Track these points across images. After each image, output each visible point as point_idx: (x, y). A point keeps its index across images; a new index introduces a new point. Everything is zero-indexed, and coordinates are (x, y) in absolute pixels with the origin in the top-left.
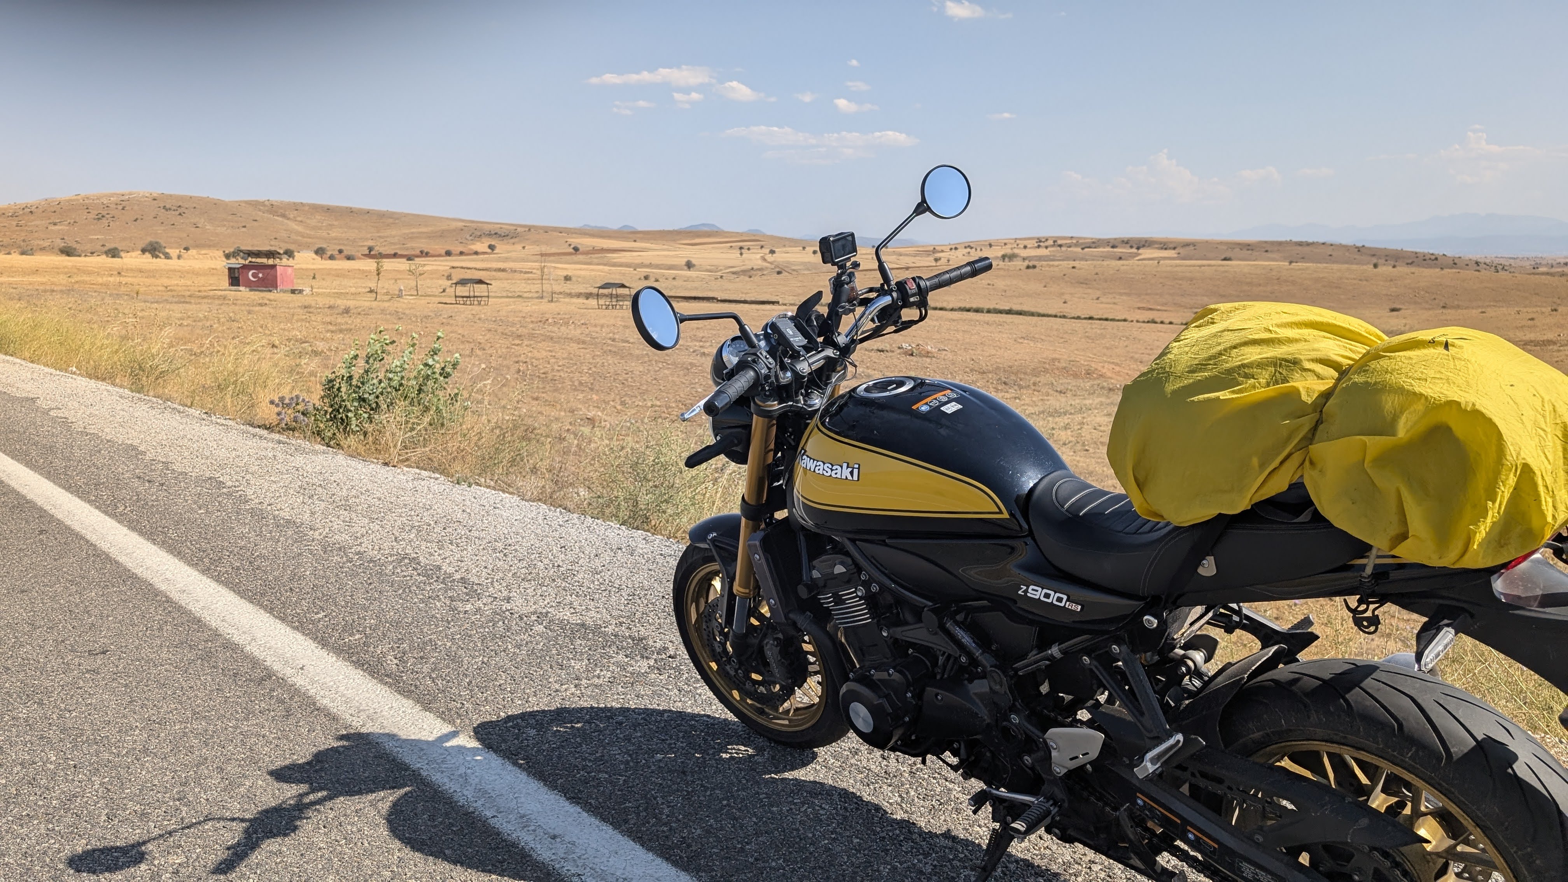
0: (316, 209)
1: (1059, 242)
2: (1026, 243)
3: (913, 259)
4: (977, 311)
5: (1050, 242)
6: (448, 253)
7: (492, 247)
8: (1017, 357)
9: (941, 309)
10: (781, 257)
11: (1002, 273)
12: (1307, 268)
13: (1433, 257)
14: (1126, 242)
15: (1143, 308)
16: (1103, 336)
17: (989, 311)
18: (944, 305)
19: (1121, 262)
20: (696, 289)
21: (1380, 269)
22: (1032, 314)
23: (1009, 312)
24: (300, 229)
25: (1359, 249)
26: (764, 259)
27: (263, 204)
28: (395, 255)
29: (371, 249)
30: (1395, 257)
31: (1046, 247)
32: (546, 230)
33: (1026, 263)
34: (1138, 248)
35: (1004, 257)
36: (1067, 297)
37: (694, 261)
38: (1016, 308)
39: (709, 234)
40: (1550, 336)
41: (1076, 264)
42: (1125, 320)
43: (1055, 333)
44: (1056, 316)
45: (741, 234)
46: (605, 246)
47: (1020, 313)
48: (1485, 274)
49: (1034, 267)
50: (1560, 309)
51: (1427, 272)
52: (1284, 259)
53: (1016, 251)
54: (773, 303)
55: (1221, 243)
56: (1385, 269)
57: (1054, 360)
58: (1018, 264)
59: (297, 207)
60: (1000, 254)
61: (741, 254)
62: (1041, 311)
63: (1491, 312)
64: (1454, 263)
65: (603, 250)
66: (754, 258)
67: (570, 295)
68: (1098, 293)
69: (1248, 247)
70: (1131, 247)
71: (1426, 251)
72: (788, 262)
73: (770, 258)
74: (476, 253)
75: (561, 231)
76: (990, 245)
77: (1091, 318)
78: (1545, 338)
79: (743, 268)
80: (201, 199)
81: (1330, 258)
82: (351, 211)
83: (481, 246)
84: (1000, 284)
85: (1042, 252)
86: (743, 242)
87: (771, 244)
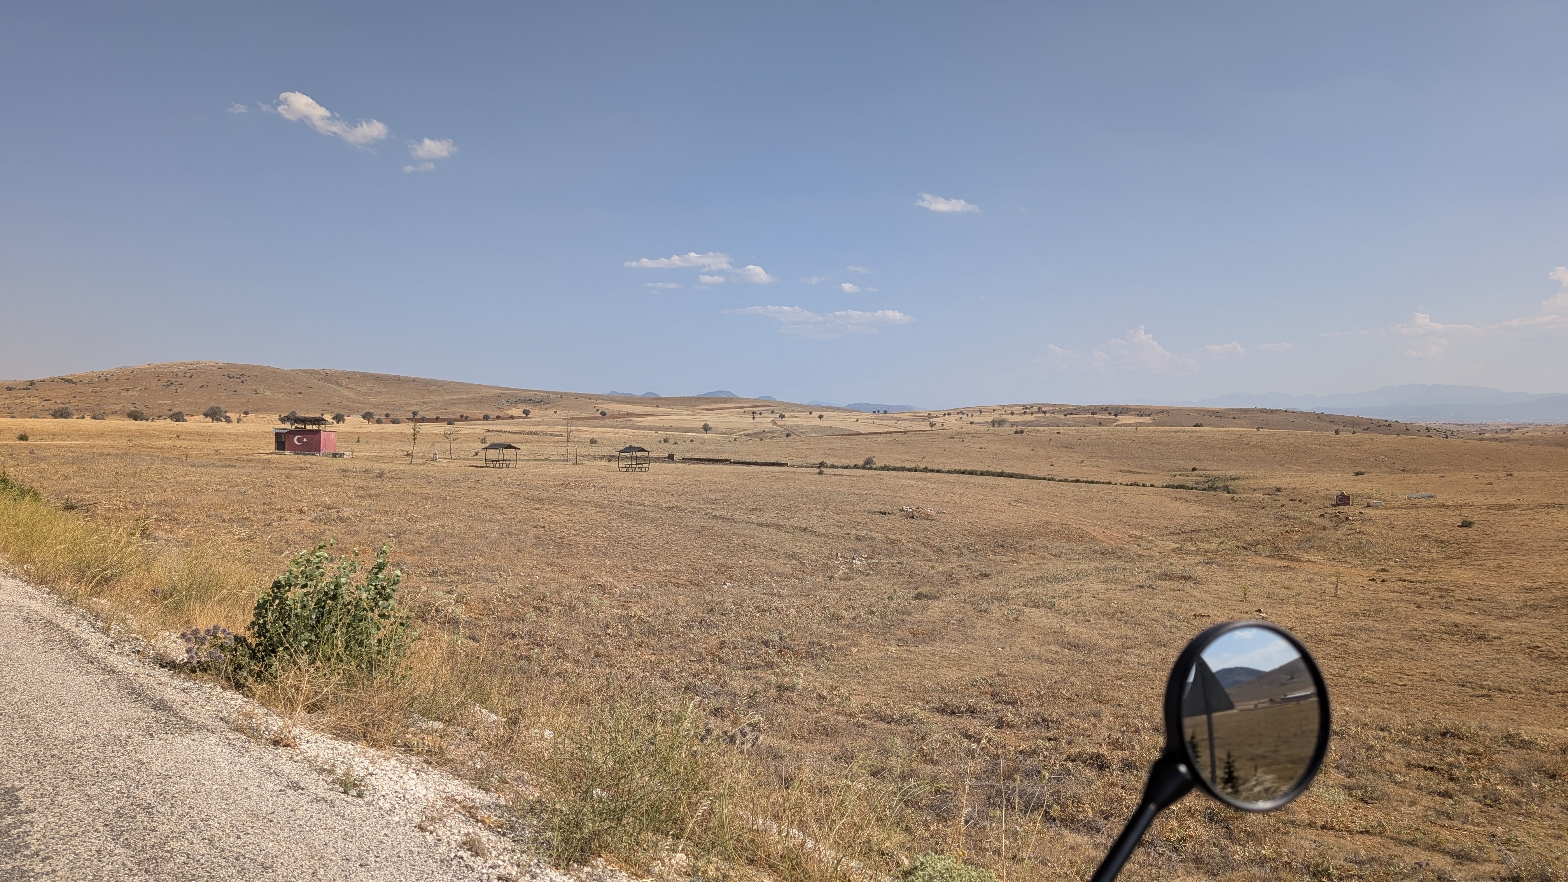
0: (366, 377)
1: (1044, 409)
2: (1013, 409)
3: (910, 424)
4: (971, 473)
5: (1035, 409)
6: (486, 418)
7: (526, 412)
8: (1013, 520)
9: (938, 471)
10: (790, 420)
11: (993, 437)
12: (1274, 434)
13: (1387, 424)
14: (1105, 409)
15: (1125, 471)
17: (982, 474)
18: (941, 467)
19: (1102, 428)
20: (712, 451)
21: (1342, 435)
22: (1022, 477)
23: (1001, 475)
24: (351, 395)
25: (1319, 417)
26: (774, 423)
27: (318, 372)
28: (437, 420)
29: (415, 413)
30: (1353, 424)
31: (1032, 414)
32: (577, 396)
33: (1014, 429)
34: (1116, 415)
35: (993, 423)
36: (1053, 460)
37: (711, 425)
38: (1008, 470)
39: (724, 400)
40: (1510, 500)
41: (1060, 429)
42: (1109, 483)
43: (1046, 496)
44: (1045, 479)
45: (754, 400)
46: (630, 411)
47: (1011, 476)
48: (1438, 439)
49: (1022, 432)
50: (1515, 474)
51: (1385, 438)
52: (1251, 425)
53: (1004, 417)
54: (782, 465)
55: (1193, 410)
56: (1346, 435)
57: (1047, 523)
58: (1006, 428)
59: (349, 375)
60: (990, 420)
61: (754, 418)
62: (1031, 474)
64: (1407, 430)
65: (628, 415)
66: (765, 422)
67: (594, 458)
68: (1082, 457)
69: (1217, 413)
70: (1110, 414)
71: (1380, 418)
72: (797, 426)
73: (780, 421)
74: (512, 417)
75: (589, 397)
76: (981, 412)
77: (1077, 481)
78: (1506, 502)
79: (755, 431)
80: (262, 368)
81: (1294, 425)
82: (398, 380)
83: (516, 411)
84: (992, 448)
85: (1028, 418)
86: (755, 407)
87: (781, 409)
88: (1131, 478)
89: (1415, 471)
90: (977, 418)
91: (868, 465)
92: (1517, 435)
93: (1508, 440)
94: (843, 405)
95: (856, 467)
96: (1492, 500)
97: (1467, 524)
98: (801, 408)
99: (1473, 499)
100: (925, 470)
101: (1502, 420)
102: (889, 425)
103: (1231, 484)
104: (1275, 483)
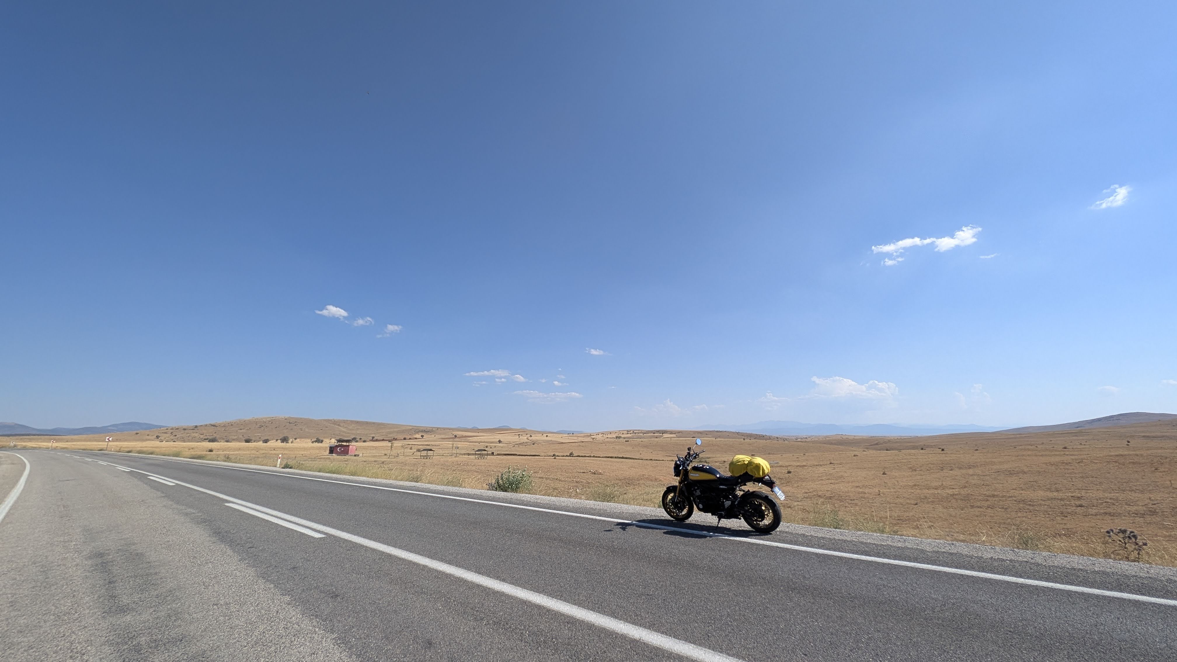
0: (352, 422)
1: (635, 432)
2: (623, 432)
3: (583, 438)
4: (611, 457)
5: (632, 432)
7: (422, 436)
10: (534, 438)
11: (617, 443)
12: (722, 440)
14: (658, 432)
15: (668, 456)
16: (657, 466)
18: (599, 455)
19: (658, 439)
20: (502, 450)
21: (746, 440)
22: (631, 459)
23: (623, 458)
25: (738, 433)
26: (528, 439)
27: (331, 420)
28: (383, 440)
29: (373, 438)
30: (750, 436)
31: (630, 434)
32: (444, 429)
33: (625, 440)
34: (662, 434)
35: (617, 437)
36: (641, 452)
37: (502, 440)
38: (625, 456)
39: (507, 430)
40: (804, 464)
41: (642, 440)
42: (663, 460)
43: (641, 465)
44: (639, 459)
45: (519, 429)
46: (467, 435)
47: (626, 458)
48: (781, 442)
49: (628, 441)
50: (806, 454)
51: (761, 441)
52: (713, 437)
53: (620, 435)
54: (536, 456)
55: (691, 431)
56: (747, 441)
58: (622, 439)
59: (345, 422)
60: (614, 436)
61: (519, 437)
62: (634, 457)
63: (784, 456)
64: (770, 438)
65: (466, 437)
66: (524, 438)
68: (652, 451)
69: (700, 433)
70: (660, 433)
71: (759, 434)
72: (537, 440)
73: (530, 438)
74: (416, 438)
75: (450, 429)
76: (611, 433)
77: (651, 460)
78: (802, 464)
79: (520, 442)
80: (304, 419)
81: (728, 437)
82: (367, 423)
83: (418, 436)
84: (617, 447)
85: (629, 435)
86: (520, 432)
87: (531, 433)
89: (774, 454)
90: (609, 436)
91: (571, 455)
92: (809, 440)
93: (806, 442)
94: (555, 431)
95: (567, 456)
96: (798, 464)
97: (789, 472)
98: (539, 432)
99: (792, 463)
100: (594, 456)
101: (804, 434)
102: (574, 439)
103: (707, 460)
104: (723, 459)
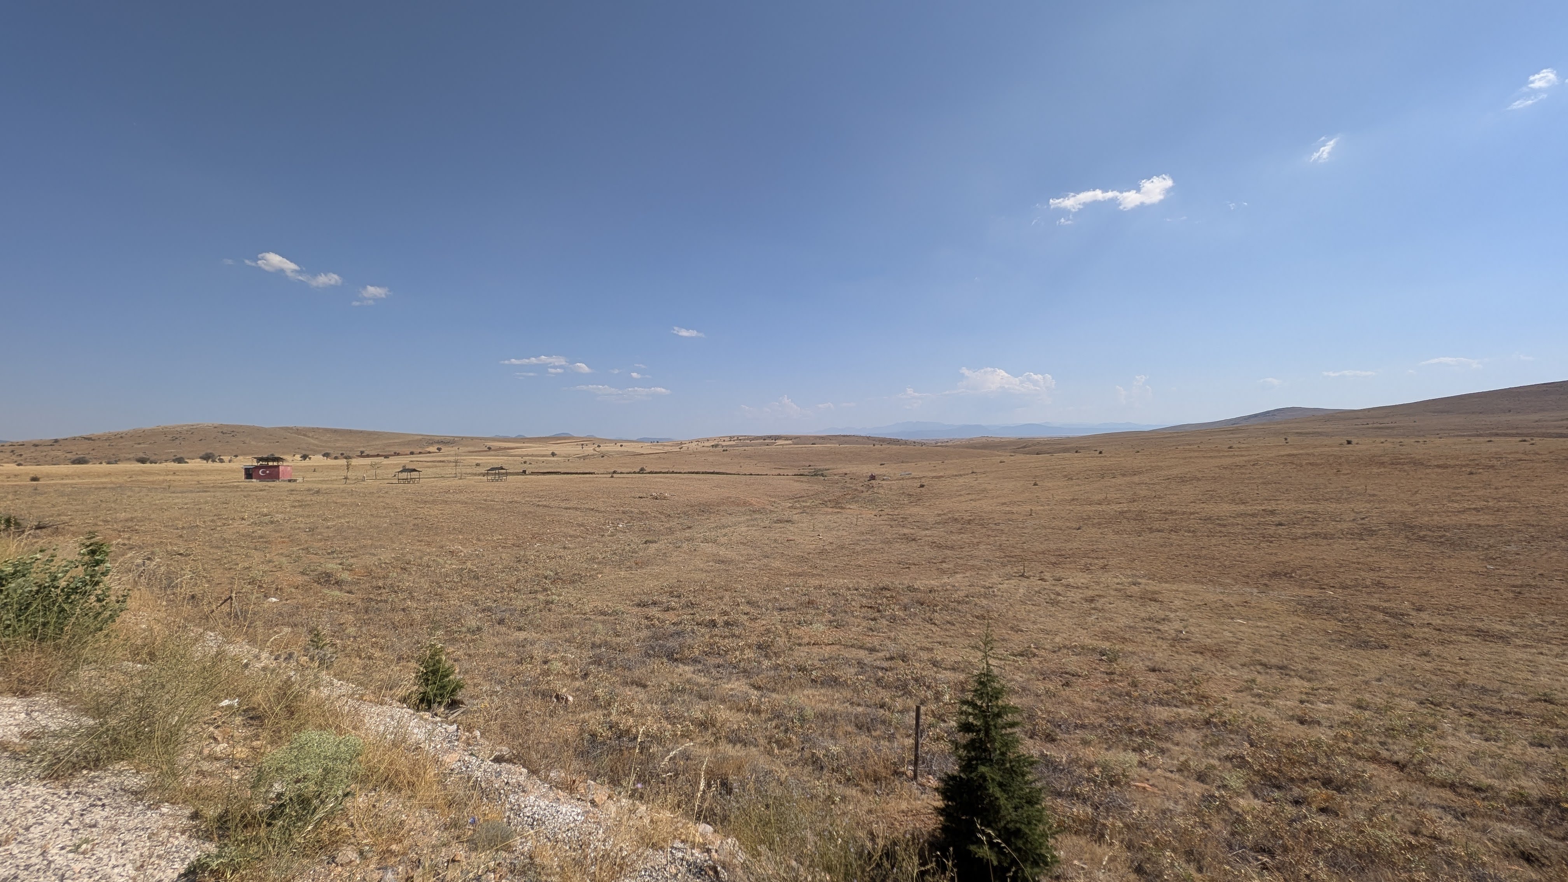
1: (740, 438)
3: (670, 448)
4: (697, 473)
5: (736, 438)
6: (412, 453)
7: (439, 449)
9: (679, 473)
10: (603, 448)
11: (713, 454)
12: (847, 447)
14: (770, 437)
15: (774, 468)
17: (703, 473)
18: (682, 471)
19: (767, 447)
20: (555, 467)
21: (876, 446)
22: (723, 474)
23: (712, 473)
24: (316, 442)
25: (867, 438)
27: (291, 429)
28: (378, 455)
29: (362, 452)
31: (733, 441)
32: (472, 439)
33: (724, 448)
34: (775, 440)
35: (714, 446)
36: (741, 464)
37: (556, 452)
38: (716, 471)
39: (565, 438)
41: (745, 448)
42: (766, 475)
43: (736, 482)
44: (734, 474)
45: (584, 438)
46: (508, 446)
47: (717, 473)
48: (918, 447)
49: (728, 450)
50: (946, 462)
51: (895, 447)
52: (837, 443)
53: (719, 443)
54: (592, 473)
55: (811, 436)
56: (878, 446)
58: (720, 449)
59: (313, 430)
60: (712, 444)
61: (583, 448)
62: (728, 472)
64: (905, 443)
65: (506, 448)
66: (589, 450)
67: (475, 475)
68: (755, 462)
69: (822, 438)
70: (772, 440)
71: (894, 438)
72: (607, 451)
73: (598, 449)
74: (429, 452)
75: (481, 439)
76: (707, 440)
77: (751, 474)
78: (940, 475)
79: (582, 455)
81: (856, 442)
82: (351, 431)
83: (433, 449)
84: (711, 459)
85: (731, 443)
86: (583, 442)
87: (599, 442)
88: (778, 471)
89: (907, 462)
90: (705, 444)
91: (642, 471)
92: (950, 444)
93: (946, 446)
94: (635, 439)
95: (635, 473)
96: (935, 474)
97: (922, 486)
98: (611, 441)
99: (926, 474)
100: (673, 472)
101: (945, 437)
102: (659, 449)
103: (825, 472)
104: (845, 471)
